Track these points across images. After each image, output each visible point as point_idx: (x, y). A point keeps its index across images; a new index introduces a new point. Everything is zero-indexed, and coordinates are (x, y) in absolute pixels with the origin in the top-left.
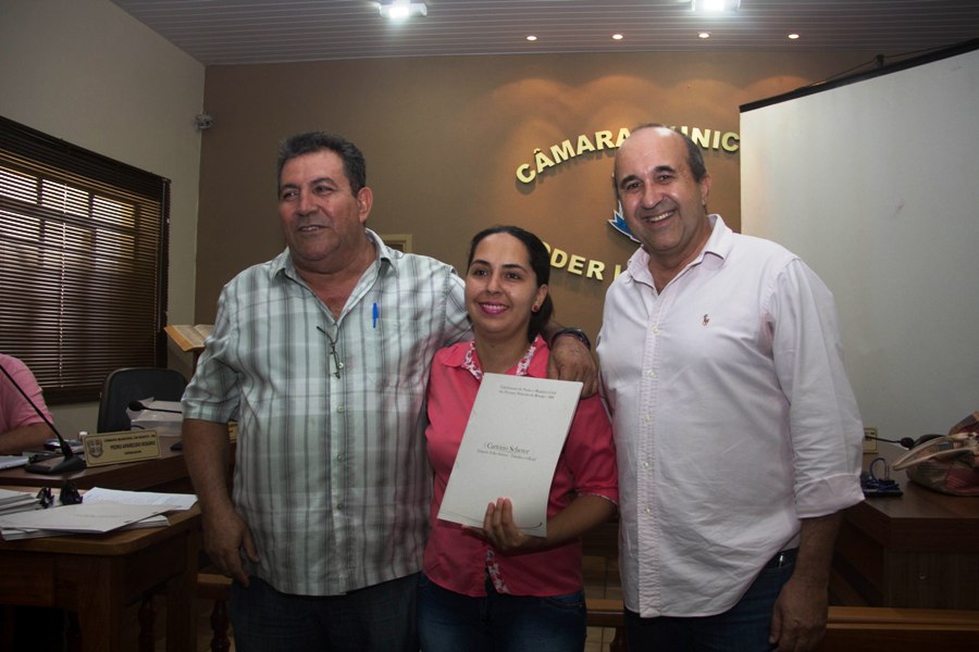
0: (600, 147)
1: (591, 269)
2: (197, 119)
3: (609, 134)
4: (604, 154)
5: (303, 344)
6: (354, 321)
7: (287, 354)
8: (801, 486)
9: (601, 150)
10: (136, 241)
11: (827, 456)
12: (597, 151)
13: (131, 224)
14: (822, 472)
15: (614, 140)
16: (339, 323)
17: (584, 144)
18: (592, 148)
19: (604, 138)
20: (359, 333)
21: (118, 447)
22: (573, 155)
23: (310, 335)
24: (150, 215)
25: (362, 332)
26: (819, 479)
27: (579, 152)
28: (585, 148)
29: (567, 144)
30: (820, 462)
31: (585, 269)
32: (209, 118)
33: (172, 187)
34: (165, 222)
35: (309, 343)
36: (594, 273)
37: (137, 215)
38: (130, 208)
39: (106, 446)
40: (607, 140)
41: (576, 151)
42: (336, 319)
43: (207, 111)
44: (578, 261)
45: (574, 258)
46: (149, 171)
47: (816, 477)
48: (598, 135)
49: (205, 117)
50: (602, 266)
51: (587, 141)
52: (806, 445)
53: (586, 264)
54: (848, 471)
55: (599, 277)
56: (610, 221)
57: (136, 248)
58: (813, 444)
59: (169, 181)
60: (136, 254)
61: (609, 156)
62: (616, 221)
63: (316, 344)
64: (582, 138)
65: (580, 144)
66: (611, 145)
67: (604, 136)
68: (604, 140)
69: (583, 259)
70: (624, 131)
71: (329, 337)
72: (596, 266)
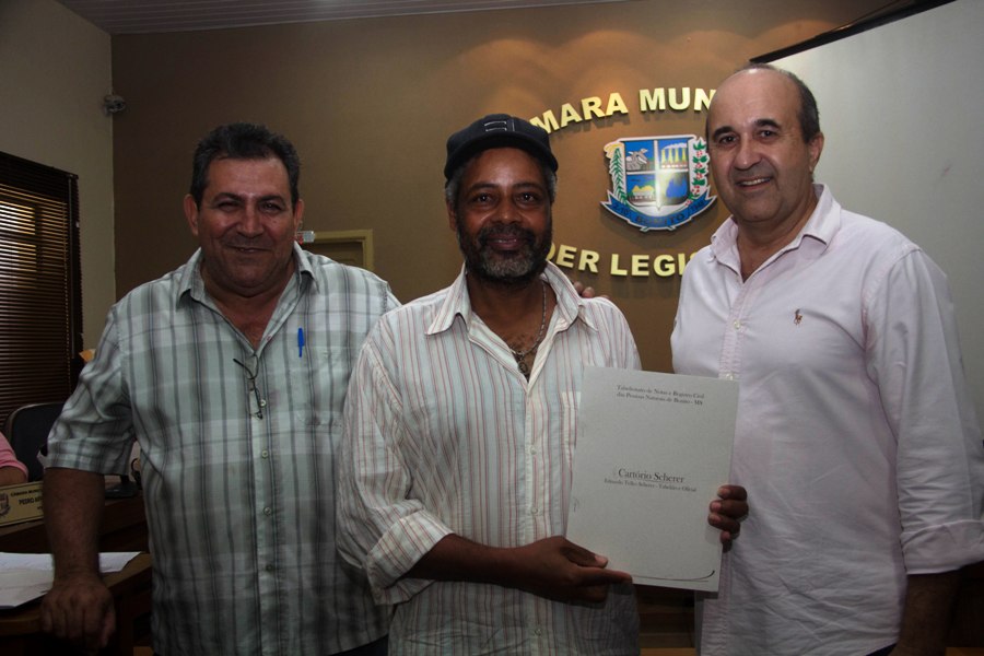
0: (588, 116)
1: (583, 261)
2: (106, 101)
3: (598, 101)
4: (593, 125)
5: (218, 380)
6: (277, 349)
7: (199, 393)
8: (913, 533)
9: (589, 120)
10: (39, 250)
11: (949, 497)
12: (584, 122)
13: (30, 230)
14: (942, 517)
15: (603, 107)
16: (259, 353)
17: (569, 114)
18: (578, 119)
19: (593, 106)
20: (283, 365)
21: (29, 501)
22: (556, 127)
23: (225, 368)
24: (54, 219)
25: (287, 363)
26: (940, 526)
27: (564, 124)
28: (570, 119)
29: (548, 115)
30: (938, 504)
31: (576, 261)
32: (119, 99)
33: (79, 182)
34: (74, 226)
35: (224, 378)
36: (587, 265)
37: (37, 219)
38: (28, 212)
39: (13, 501)
40: (595, 109)
41: (559, 123)
42: (256, 350)
43: (116, 91)
44: (568, 252)
45: (563, 248)
46: (50, 165)
47: (933, 523)
48: (585, 102)
49: (115, 99)
50: (596, 257)
51: (572, 111)
52: (920, 481)
53: (577, 255)
54: (974, 517)
55: (594, 269)
56: (604, 203)
57: (39, 259)
58: (931, 480)
59: (76, 177)
60: (39, 266)
61: (599, 127)
62: (610, 203)
63: (233, 379)
64: (566, 107)
65: (564, 114)
66: (600, 114)
67: (592, 104)
68: (593, 108)
69: (574, 250)
70: (615, 97)
71: (247, 369)
72: (590, 257)
